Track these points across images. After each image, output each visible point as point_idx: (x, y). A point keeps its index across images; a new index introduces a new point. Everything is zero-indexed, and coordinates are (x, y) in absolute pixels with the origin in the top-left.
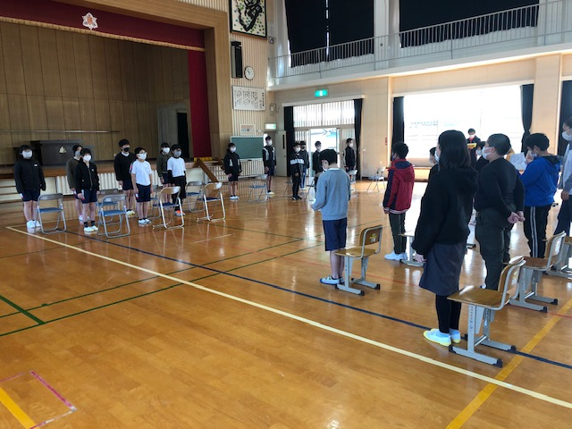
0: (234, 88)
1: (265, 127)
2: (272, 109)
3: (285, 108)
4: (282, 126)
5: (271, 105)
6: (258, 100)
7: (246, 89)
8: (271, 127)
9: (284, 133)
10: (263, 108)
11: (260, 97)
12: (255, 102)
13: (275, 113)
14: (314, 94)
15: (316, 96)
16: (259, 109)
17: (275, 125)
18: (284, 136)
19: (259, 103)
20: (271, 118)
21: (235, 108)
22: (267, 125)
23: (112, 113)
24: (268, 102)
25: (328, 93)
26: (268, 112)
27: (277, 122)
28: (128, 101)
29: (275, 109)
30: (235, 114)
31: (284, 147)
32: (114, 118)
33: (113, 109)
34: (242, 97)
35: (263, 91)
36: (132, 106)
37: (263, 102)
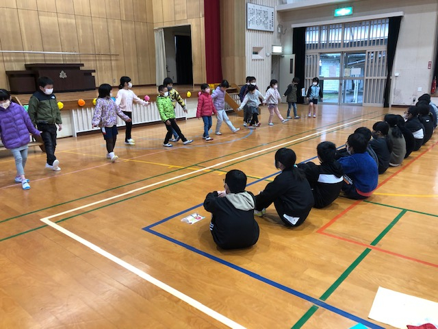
0: (248, 4)
2: (279, 31)
3: (294, 28)
4: (289, 49)
5: (279, 26)
6: (268, 21)
8: (277, 50)
9: (293, 56)
10: (272, 29)
11: (270, 17)
12: (266, 22)
13: (281, 36)
14: (334, 13)
15: (335, 15)
16: (269, 30)
17: (281, 48)
18: (292, 60)
19: (269, 23)
20: (278, 41)
21: (249, 28)
22: (274, 47)
23: (111, 34)
24: (276, 23)
25: (353, 11)
26: (275, 34)
27: (283, 45)
28: (127, 21)
29: (282, 31)
30: (248, 35)
31: (291, 72)
32: (113, 40)
33: (111, 30)
34: (255, 16)
35: (272, 10)
36: (130, 26)
37: (272, 23)
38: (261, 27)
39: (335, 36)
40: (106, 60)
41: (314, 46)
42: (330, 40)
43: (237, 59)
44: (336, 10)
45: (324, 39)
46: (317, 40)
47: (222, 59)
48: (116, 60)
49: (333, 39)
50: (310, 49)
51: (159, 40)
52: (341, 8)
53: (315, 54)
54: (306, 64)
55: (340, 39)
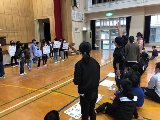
0: (73, 11)
1: (83, 28)
2: (85, 22)
3: (91, 21)
4: (89, 28)
5: (85, 19)
6: (81, 17)
7: (77, 12)
8: (85, 29)
9: (91, 31)
11: (81, 16)
13: (86, 23)
14: (106, 15)
15: (106, 16)
16: (81, 21)
17: (86, 28)
18: (90, 33)
20: (85, 25)
21: (73, 20)
22: (84, 28)
23: (14, 22)
24: (84, 18)
25: (113, 14)
26: (84, 23)
27: (87, 27)
28: (22, 16)
29: (86, 21)
30: (73, 23)
31: (90, 37)
32: (15, 24)
33: (14, 20)
34: (75, 15)
35: (82, 13)
36: (23, 18)
37: (83, 18)
38: (78, 20)
39: (107, 24)
40: (12, 32)
41: (99, 27)
42: (105, 25)
43: (68, 32)
44: (107, 14)
45: (102, 25)
46: (100, 25)
47: (63, 32)
48: (17, 32)
49: (106, 25)
50: (97, 28)
51: (37, 24)
52: (108, 13)
53: (99, 31)
54: (96, 34)
55: (109, 25)
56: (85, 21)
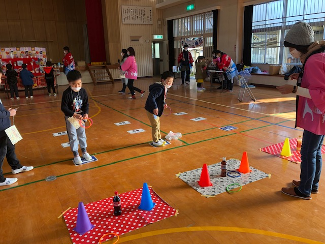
0: (122, 6)
2: (160, 23)
3: (169, 21)
4: (167, 36)
5: (159, 19)
6: (146, 16)
8: (158, 37)
9: (168, 42)
10: (151, 22)
11: (148, 13)
12: (143, 18)
14: (186, 8)
16: (147, 23)
17: (162, 36)
18: (167, 45)
19: (147, 19)
20: (158, 30)
21: (123, 23)
22: (155, 36)
24: (156, 18)
25: (195, 7)
26: (155, 26)
28: (60, 21)
30: (124, 28)
31: (167, 54)
34: (130, 14)
35: (151, 9)
36: (63, 25)
37: (151, 18)
38: (138, 21)
43: (111, 45)
47: (106, 45)
56: (158, 22)
